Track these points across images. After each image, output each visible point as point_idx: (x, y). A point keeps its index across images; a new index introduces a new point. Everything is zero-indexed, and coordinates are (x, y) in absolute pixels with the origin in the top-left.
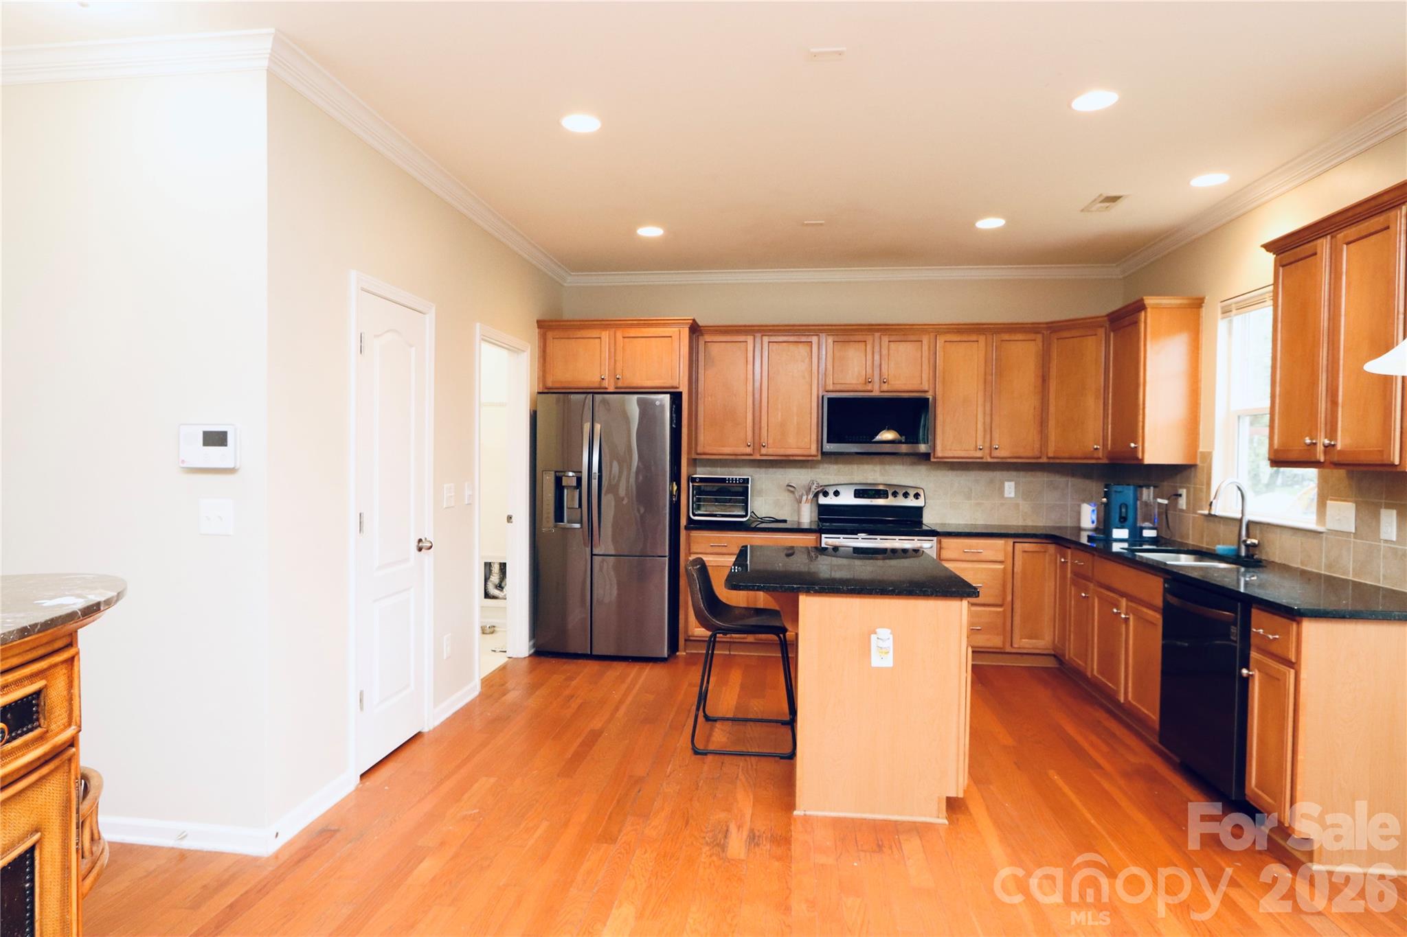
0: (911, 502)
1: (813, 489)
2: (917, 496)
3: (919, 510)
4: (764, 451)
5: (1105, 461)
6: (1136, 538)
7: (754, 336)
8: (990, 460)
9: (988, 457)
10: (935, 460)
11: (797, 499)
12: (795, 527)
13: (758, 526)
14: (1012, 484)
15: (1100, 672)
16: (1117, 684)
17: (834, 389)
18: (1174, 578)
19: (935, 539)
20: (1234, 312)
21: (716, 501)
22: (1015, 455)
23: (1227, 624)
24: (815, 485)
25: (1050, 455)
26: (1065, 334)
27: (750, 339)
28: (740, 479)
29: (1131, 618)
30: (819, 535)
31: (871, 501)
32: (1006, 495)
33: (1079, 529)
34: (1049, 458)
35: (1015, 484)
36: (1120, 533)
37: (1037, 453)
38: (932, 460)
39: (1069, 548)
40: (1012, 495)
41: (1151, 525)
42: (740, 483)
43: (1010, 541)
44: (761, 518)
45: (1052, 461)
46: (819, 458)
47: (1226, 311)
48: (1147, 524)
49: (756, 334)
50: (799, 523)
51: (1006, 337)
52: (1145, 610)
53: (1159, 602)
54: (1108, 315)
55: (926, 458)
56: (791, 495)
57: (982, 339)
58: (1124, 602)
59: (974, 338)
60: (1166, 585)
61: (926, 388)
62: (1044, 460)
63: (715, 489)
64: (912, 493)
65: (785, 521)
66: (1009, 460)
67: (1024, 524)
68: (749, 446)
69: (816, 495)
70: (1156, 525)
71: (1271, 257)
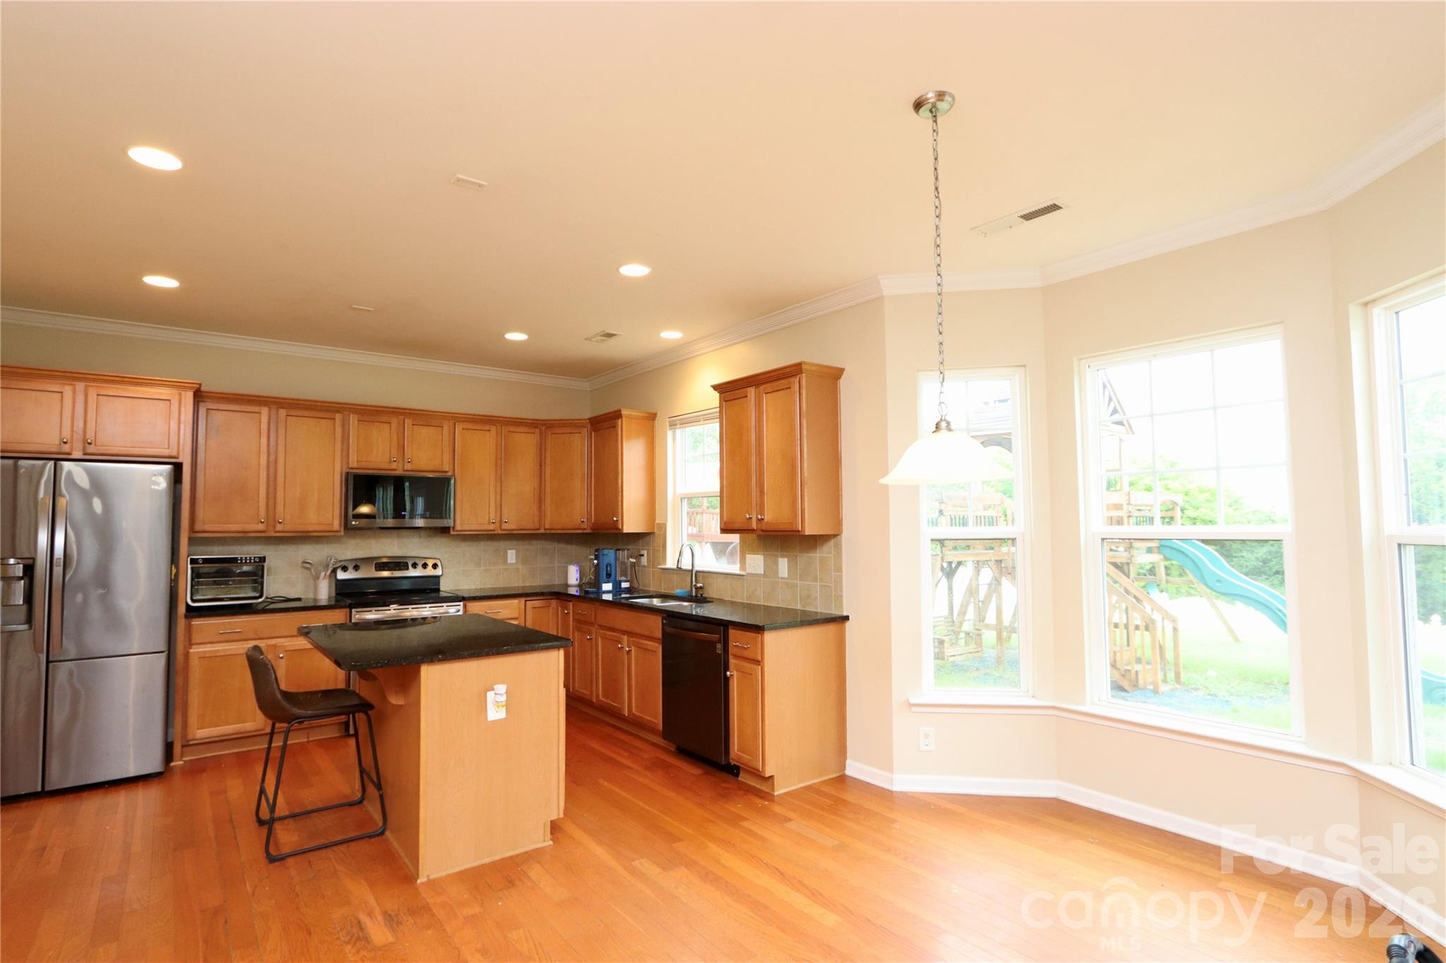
0: (430, 572)
1: (331, 565)
2: (435, 566)
3: (438, 577)
4: (279, 527)
5: (589, 531)
6: (617, 590)
7: (270, 408)
8: (500, 532)
9: (499, 529)
10: (455, 533)
11: (313, 576)
12: (311, 604)
13: (267, 607)
14: (514, 551)
15: (605, 695)
16: (623, 702)
17: (359, 467)
18: (669, 616)
19: (461, 603)
20: (678, 426)
21: (215, 583)
22: (520, 528)
23: (712, 644)
24: (333, 560)
25: (547, 527)
26: (558, 431)
27: (265, 411)
28: (255, 558)
29: (633, 648)
30: (348, 610)
31: (392, 574)
32: (509, 561)
33: (567, 586)
34: (545, 529)
35: (517, 552)
36: (607, 587)
37: (537, 526)
38: (452, 533)
39: (570, 601)
40: (514, 561)
41: (625, 579)
42: (255, 562)
43: (523, 600)
44: (270, 598)
45: (548, 532)
46: (342, 533)
47: (673, 425)
48: (623, 578)
49: (272, 406)
50: (315, 600)
51: (512, 429)
52: (646, 642)
53: (659, 634)
54: (589, 419)
55: (445, 531)
56: (307, 572)
57: (493, 429)
58: (625, 638)
59: (487, 427)
60: (664, 621)
61: (447, 469)
62: (542, 531)
63: (213, 570)
64: (430, 563)
65: (299, 599)
66: (515, 532)
67: (523, 585)
68: (262, 523)
69: (334, 571)
70: (629, 579)
71: (716, 395)
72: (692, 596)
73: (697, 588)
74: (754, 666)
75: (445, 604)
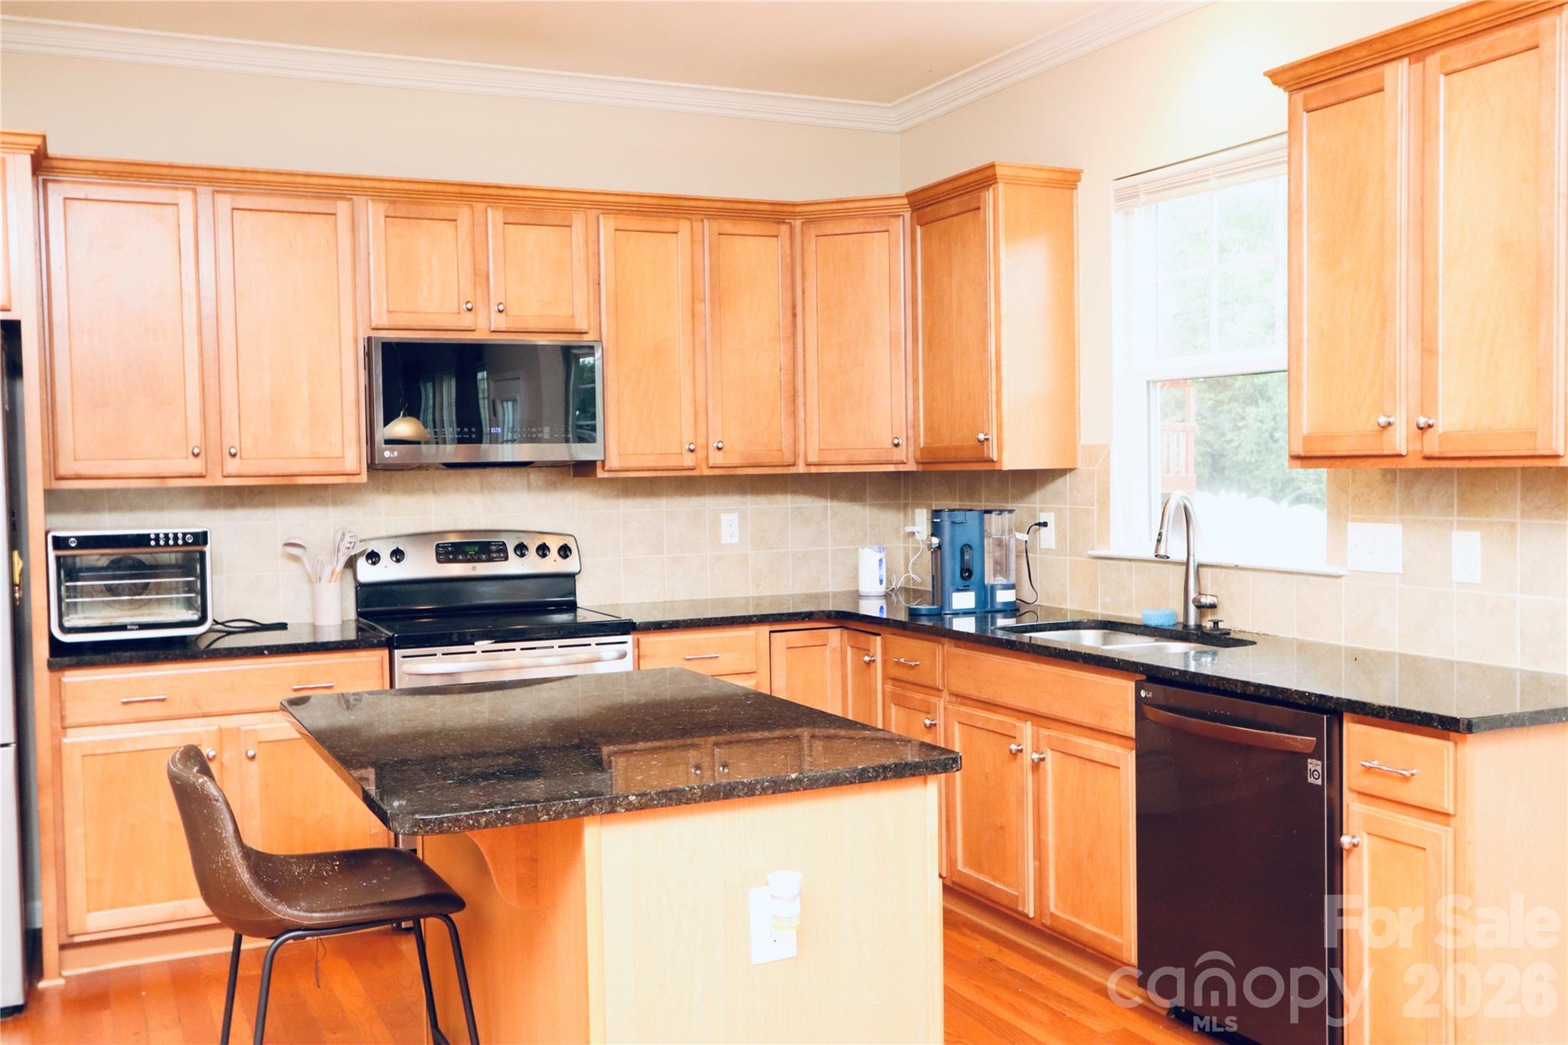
0: (553, 564)
1: (343, 550)
2: (565, 551)
3: (571, 576)
4: (232, 466)
5: (911, 467)
6: (985, 610)
7: (194, 191)
8: (707, 472)
9: (704, 467)
10: (606, 475)
11: (309, 575)
12: (306, 639)
13: (214, 646)
14: (734, 516)
15: (968, 862)
16: (1020, 883)
17: (393, 325)
18: (1152, 675)
19: (628, 638)
20: (1143, 198)
21: (112, 591)
22: (752, 461)
23: (1298, 760)
24: (347, 539)
25: (812, 459)
26: (830, 228)
27: (185, 198)
28: (184, 535)
29: (1049, 755)
30: (385, 653)
31: (474, 569)
32: (725, 539)
33: (857, 596)
34: (808, 465)
35: (741, 517)
36: (964, 600)
37: (788, 458)
38: (600, 474)
39: (879, 635)
40: (735, 540)
41: (1005, 582)
42: (185, 544)
43: (764, 630)
44: (223, 624)
45: (813, 470)
46: (364, 478)
47: (1125, 198)
48: (1000, 580)
49: (199, 189)
50: (314, 628)
51: (727, 226)
52: (1085, 741)
53: (1128, 725)
54: (908, 196)
55: (583, 470)
56: (294, 565)
57: (684, 226)
58: (1027, 729)
59: (669, 224)
60: (1143, 694)
61: (584, 327)
62: (801, 469)
63: (104, 562)
64: (554, 545)
65: (283, 626)
66: (740, 472)
67: (756, 595)
68: (196, 455)
69: (351, 563)
70: (1012, 580)
72: (1186, 626)
73: (1200, 607)
74: (1432, 827)
75: (593, 640)
